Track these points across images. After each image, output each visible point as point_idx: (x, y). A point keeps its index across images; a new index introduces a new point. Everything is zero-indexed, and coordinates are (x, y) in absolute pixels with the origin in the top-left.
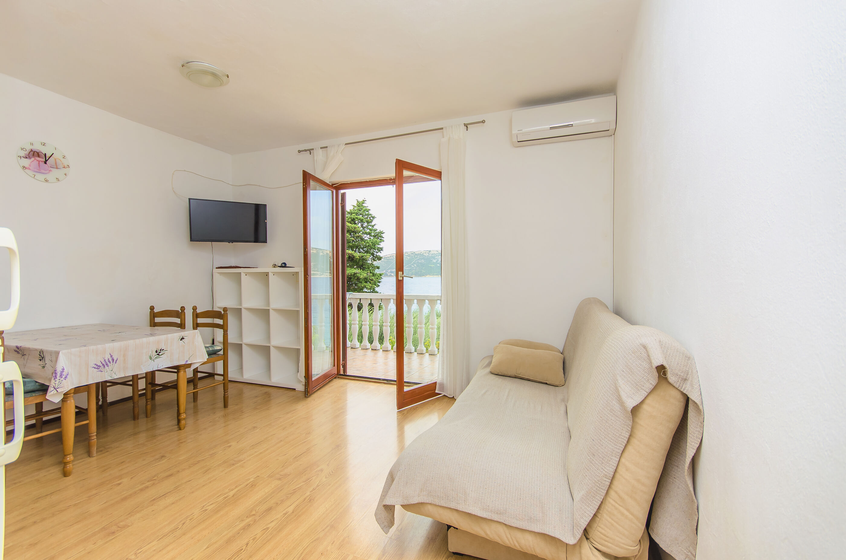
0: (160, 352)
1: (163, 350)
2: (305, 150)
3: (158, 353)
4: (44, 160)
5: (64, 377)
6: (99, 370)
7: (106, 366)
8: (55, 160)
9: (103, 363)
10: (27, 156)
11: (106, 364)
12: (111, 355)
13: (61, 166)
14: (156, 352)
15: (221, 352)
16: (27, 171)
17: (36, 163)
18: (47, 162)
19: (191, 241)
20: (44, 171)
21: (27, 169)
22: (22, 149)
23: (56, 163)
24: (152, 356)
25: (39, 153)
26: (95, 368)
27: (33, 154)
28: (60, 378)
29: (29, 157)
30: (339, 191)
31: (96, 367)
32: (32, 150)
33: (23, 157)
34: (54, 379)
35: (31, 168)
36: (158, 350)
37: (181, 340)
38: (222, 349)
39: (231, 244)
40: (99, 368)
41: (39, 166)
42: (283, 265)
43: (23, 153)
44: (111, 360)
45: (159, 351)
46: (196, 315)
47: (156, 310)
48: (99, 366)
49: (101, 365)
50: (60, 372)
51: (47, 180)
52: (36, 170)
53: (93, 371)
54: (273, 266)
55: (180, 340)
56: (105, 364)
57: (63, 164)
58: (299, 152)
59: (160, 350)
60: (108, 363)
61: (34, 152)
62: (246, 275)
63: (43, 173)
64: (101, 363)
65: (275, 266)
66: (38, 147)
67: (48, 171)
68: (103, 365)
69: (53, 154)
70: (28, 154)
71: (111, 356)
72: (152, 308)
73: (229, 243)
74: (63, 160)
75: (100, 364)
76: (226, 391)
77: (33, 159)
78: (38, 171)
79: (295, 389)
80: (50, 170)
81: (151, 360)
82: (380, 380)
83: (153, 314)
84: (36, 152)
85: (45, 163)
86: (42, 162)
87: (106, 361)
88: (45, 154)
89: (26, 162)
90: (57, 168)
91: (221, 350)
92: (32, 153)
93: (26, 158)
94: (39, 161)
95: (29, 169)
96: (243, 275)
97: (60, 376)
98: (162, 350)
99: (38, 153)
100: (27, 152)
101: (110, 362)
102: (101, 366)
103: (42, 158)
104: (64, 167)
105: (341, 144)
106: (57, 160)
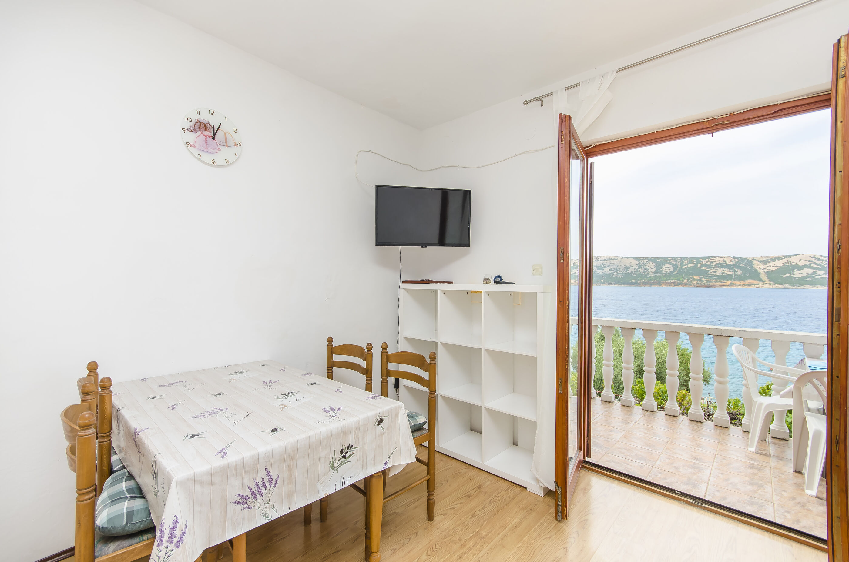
0: (347, 452)
1: (352, 446)
2: (537, 97)
3: (344, 454)
4: (212, 135)
5: (175, 540)
6: (245, 506)
7: (258, 495)
8: (225, 134)
9: (253, 490)
10: (192, 129)
11: (259, 491)
12: (267, 471)
13: (231, 143)
14: (341, 452)
15: (426, 426)
16: (191, 149)
17: (202, 137)
18: (216, 137)
19: (377, 245)
20: (211, 150)
21: (192, 146)
22: (187, 119)
23: (226, 139)
24: (334, 463)
25: (207, 125)
26: (238, 503)
27: (198, 126)
28: (168, 544)
29: (195, 130)
30: (589, 159)
31: (241, 501)
32: (198, 121)
33: (187, 129)
34: (158, 546)
35: (196, 145)
36: (344, 449)
37: (378, 425)
38: (427, 421)
39: (424, 248)
40: (246, 503)
41: (206, 143)
42: (498, 279)
43: (188, 125)
44: (267, 483)
45: (346, 450)
46: (386, 358)
47: (335, 344)
48: (246, 498)
49: (249, 494)
50: (169, 529)
51: (215, 163)
52: (202, 148)
53: (235, 509)
54: (484, 280)
55: (376, 424)
56: (256, 492)
57: (233, 140)
58: (525, 104)
59: (348, 449)
60: (263, 488)
61: (201, 123)
62: (444, 294)
63: (211, 153)
64: (248, 490)
65: (487, 281)
66: (205, 117)
67: (216, 150)
68: (253, 494)
69: (221, 124)
70: (193, 127)
71: (268, 473)
72: (330, 340)
73: (422, 247)
74: (234, 135)
75: (246, 493)
76: (431, 493)
77: (199, 133)
78: (205, 150)
79: (526, 488)
80: (219, 149)
81: (333, 469)
82: (676, 494)
83: (332, 350)
84: (203, 123)
85: (214, 139)
86: (210, 137)
87: (259, 484)
88: (214, 126)
89: (191, 137)
90: (227, 146)
91: (425, 423)
92: (198, 124)
93: (192, 131)
94: (206, 136)
95: (195, 147)
96: (440, 294)
97: (169, 538)
98: (350, 448)
99: (205, 125)
100: (192, 124)
101: (265, 486)
102: (249, 498)
103: (210, 132)
104: (235, 145)
105: (608, 73)
106: (227, 135)
